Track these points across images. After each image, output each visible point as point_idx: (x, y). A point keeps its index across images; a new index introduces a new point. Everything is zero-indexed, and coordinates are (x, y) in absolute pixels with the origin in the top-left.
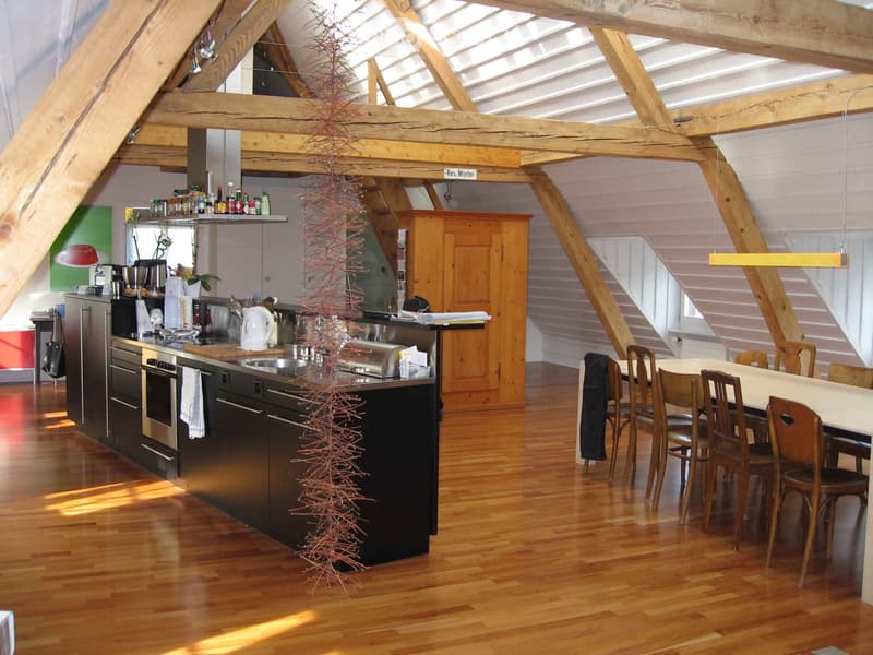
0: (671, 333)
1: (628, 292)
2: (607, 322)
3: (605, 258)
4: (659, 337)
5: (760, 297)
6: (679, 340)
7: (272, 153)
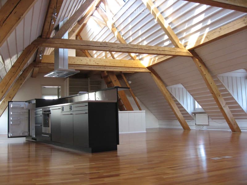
0: (193, 113)
1: (179, 102)
2: (174, 110)
3: (172, 92)
4: (189, 114)
5: (212, 93)
6: (195, 115)
7: (79, 65)
